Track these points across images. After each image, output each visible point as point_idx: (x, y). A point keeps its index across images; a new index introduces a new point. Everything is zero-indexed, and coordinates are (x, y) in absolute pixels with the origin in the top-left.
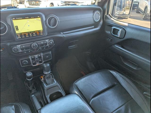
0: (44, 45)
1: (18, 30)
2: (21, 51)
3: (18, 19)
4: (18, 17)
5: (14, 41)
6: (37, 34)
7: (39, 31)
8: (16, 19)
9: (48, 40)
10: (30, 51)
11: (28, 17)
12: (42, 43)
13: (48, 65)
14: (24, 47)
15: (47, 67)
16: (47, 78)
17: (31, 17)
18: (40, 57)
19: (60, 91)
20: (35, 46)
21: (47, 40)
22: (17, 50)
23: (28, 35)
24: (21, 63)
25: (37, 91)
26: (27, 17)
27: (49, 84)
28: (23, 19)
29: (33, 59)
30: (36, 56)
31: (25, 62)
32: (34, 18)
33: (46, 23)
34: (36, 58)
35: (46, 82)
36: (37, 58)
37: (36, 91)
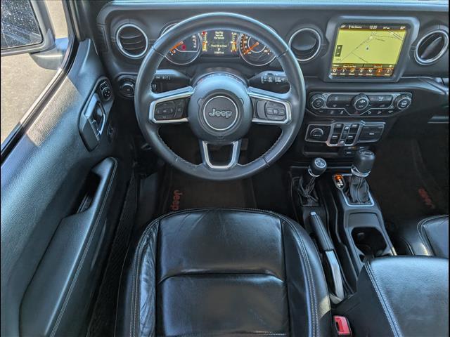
0: (383, 106)
1: (339, 55)
2: (326, 107)
3: (351, 29)
4: (352, 24)
5: (320, 80)
6: (377, 72)
7: (386, 66)
8: (346, 28)
9: (399, 94)
10: (344, 111)
11: (376, 27)
12: (381, 99)
13: (372, 157)
14: (336, 99)
15: (368, 162)
16: (356, 186)
17: (384, 28)
18: (353, 130)
19: (379, 228)
20: (362, 104)
21: (395, 95)
22: (322, 103)
23: (354, 72)
24: (309, 132)
25: (320, 206)
26: (374, 24)
27: (356, 201)
28: (363, 29)
29: (338, 130)
30: (348, 125)
31: (318, 132)
32: (391, 29)
33: (413, 49)
34: (345, 130)
35: (349, 193)
36: (347, 130)
37: (317, 205)
